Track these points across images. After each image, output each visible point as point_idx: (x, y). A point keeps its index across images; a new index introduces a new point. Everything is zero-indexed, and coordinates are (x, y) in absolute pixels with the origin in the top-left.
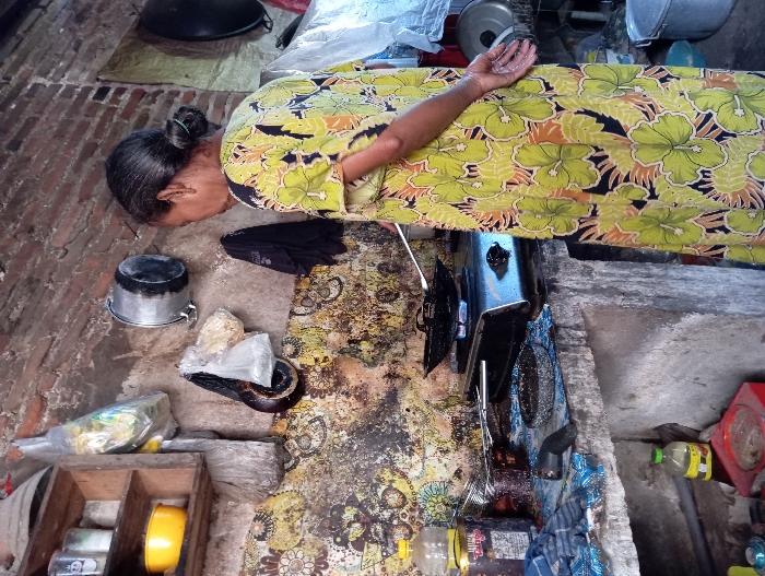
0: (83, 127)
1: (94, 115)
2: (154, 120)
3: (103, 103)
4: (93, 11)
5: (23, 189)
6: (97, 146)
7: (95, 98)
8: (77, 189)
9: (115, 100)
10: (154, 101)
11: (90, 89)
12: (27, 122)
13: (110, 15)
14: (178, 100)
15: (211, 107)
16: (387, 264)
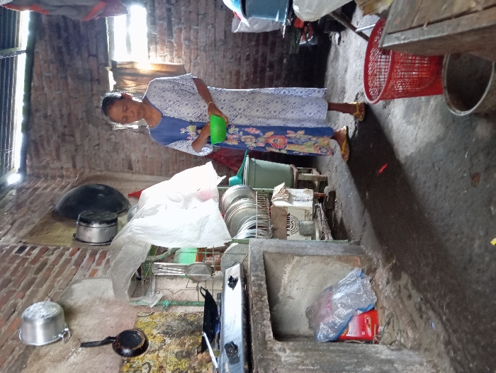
0: (5, 270)
1: (13, 263)
2: (50, 265)
3: (21, 255)
4: (27, 203)
6: (10, 281)
7: (16, 252)
9: (28, 253)
10: (52, 254)
11: (16, 247)
13: (36, 206)
14: (67, 253)
15: (87, 256)
16: (182, 352)
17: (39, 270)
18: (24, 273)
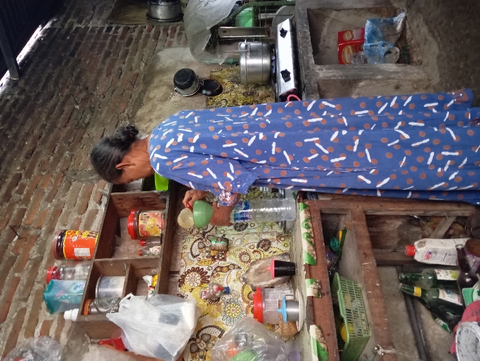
0: (103, 45)
1: (107, 39)
2: (136, 39)
5: (80, 72)
7: (106, 31)
8: (104, 71)
9: (116, 32)
10: (134, 31)
11: (103, 28)
12: (76, 44)
14: (145, 30)
15: (162, 32)
16: (247, 92)
17: (128, 44)
18: (118, 47)
